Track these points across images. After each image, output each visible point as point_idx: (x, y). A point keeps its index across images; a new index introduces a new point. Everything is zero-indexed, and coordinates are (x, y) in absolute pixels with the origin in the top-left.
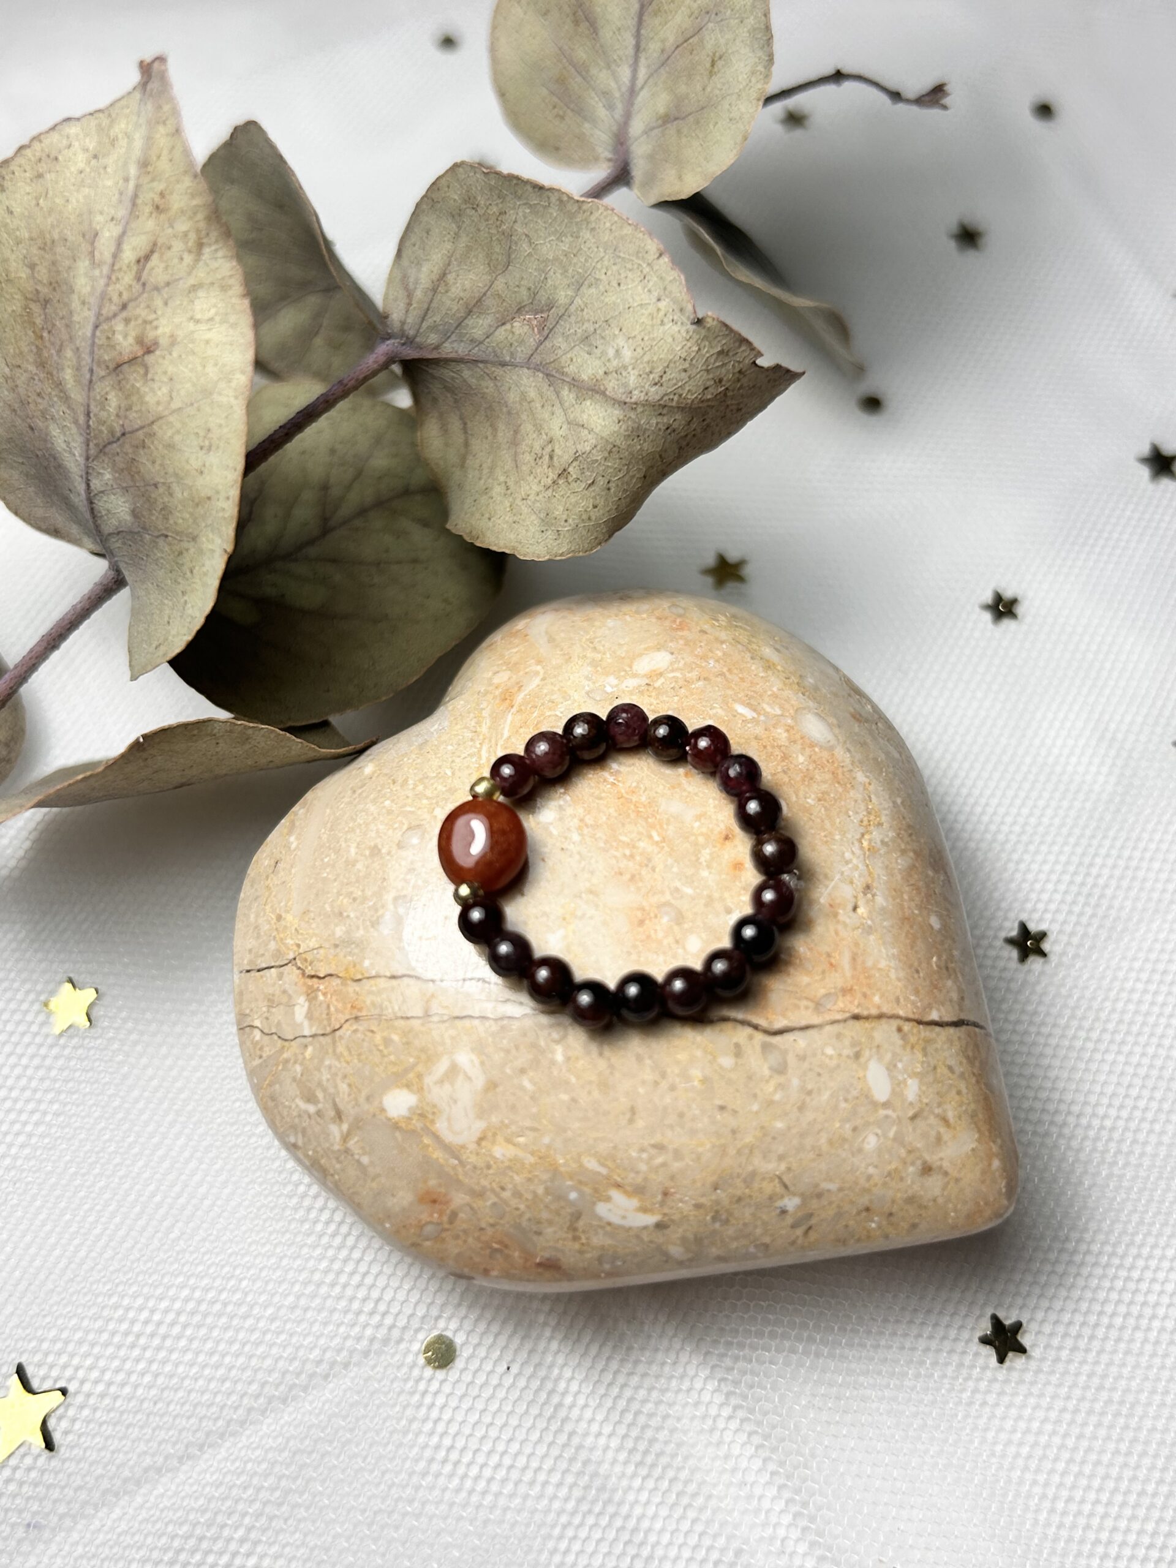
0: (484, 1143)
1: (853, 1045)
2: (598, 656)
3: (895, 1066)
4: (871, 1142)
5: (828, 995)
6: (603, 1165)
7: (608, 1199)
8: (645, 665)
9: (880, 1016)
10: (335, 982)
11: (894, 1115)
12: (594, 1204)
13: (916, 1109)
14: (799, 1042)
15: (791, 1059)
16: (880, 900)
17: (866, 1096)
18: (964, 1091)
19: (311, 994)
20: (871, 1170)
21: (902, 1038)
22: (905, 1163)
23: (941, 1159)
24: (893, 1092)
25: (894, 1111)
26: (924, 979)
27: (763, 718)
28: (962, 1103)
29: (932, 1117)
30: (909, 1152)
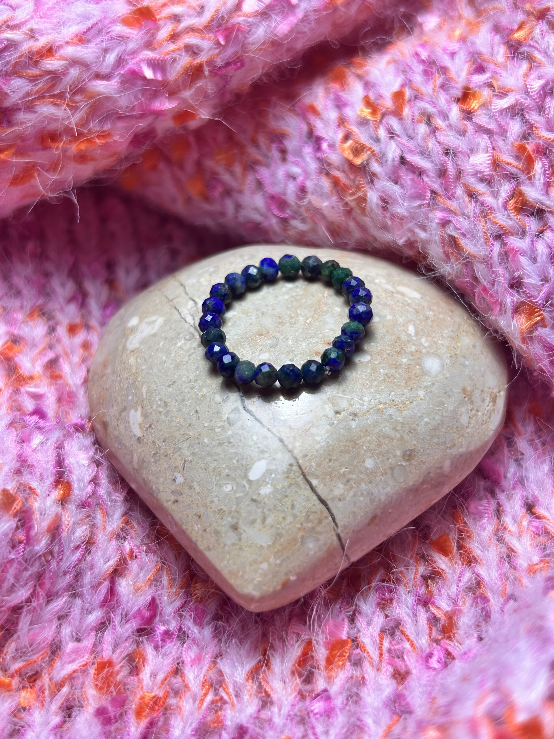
0: (132, 353)
1: (266, 446)
4: (228, 488)
6: (146, 394)
7: (136, 410)
9: (290, 451)
11: (247, 489)
12: (132, 408)
13: (259, 499)
14: (250, 422)
15: (239, 424)
16: (353, 424)
17: (247, 469)
18: (288, 522)
20: (216, 499)
21: (288, 469)
22: (230, 513)
23: (245, 531)
24: (258, 481)
25: (250, 488)
26: (329, 467)
27: (414, 338)
28: (280, 524)
29: (261, 510)
30: (236, 511)
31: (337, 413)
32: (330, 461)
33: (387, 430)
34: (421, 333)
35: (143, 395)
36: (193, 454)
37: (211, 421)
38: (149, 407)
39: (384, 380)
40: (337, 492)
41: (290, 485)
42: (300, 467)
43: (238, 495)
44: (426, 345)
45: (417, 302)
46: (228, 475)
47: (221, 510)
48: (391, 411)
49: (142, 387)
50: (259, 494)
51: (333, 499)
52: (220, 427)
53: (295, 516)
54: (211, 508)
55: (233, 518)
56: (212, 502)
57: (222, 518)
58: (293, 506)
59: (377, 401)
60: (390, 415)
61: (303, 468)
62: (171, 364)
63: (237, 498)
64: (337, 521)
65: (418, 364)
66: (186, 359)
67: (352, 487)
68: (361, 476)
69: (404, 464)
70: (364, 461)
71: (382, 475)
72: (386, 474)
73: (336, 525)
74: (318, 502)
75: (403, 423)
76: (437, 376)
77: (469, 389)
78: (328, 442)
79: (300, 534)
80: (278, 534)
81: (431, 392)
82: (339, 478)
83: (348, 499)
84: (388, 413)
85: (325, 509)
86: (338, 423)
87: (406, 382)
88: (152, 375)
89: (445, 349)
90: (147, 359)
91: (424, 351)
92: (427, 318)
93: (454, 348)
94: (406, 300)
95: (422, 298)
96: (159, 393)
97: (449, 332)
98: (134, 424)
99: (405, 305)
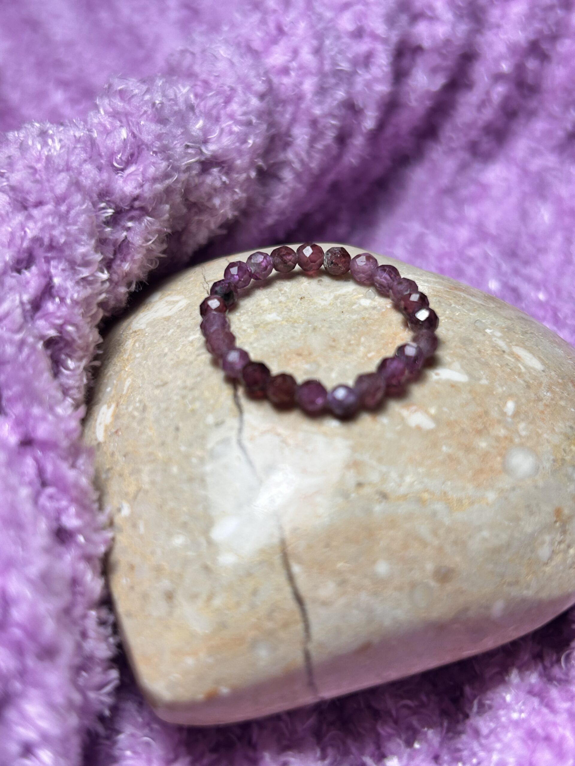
0: (133, 334)
2: (518, 332)
4: (180, 540)
6: (128, 389)
7: (109, 407)
8: (522, 353)
11: (203, 550)
12: (106, 403)
13: (212, 568)
14: (238, 462)
16: (377, 508)
17: (212, 523)
18: (241, 611)
20: (159, 551)
22: (170, 574)
23: (181, 605)
24: (221, 543)
25: (206, 549)
26: (323, 554)
27: (509, 420)
28: (230, 610)
29: (211, 582)
30: (179, 574)
31: (359, 485)
32: (327, 545)
33: (423, 529)
34: (522, 416)
35: (123, 390)
36: (153, 482)
37: (191, 446)
38: (124, 407)
39: (443, 461)
40: (322, 593)
41: (262, 563)
42: (283, 541)
43: (189, 553)
44: (524, 433)
45: (534, 373)
46: (185, 523)
48: (439, 507)
49: (125, 379)
50: (216, 561)
51: (313, 600)
52: (198, 457)
53: (253, 606)
54: (150, 561)
55: (172, 581)
57: (158, 578)
59: (422, 487)
60: (434, 512)
61: (287, 544)
62: (172, 359)
63: (186, 558)
64: (312, 631)
65: (500, 455)
66: (191, 358)
67: (346, 592)
68: (365, 581)
69: (432, 585)
70: (375, 562)
71: (396, 589)
72: (402, 589)
73: (308, 637)
74: (292, 597)
75: (449, 528)
76: (522, 479)
77: (566, 512)
78: (333, 520)
79: (252, 634)
80: (222, 622)
81: (506, 498)
82: (332, 574)
83: (336, 606)
84: (433, 508)
85: (299, 610)
87: (474, 474)
88: (144, 368)
89: (549, 448)
90: (146, 346)
91: (517, 440)
92: (540, 399)
93: (564, 450)
94: (519, 367)
95: (543, 371)
96: (142, 393)
97: (566, 427)
98: (100, 424)
99: (514, 372)
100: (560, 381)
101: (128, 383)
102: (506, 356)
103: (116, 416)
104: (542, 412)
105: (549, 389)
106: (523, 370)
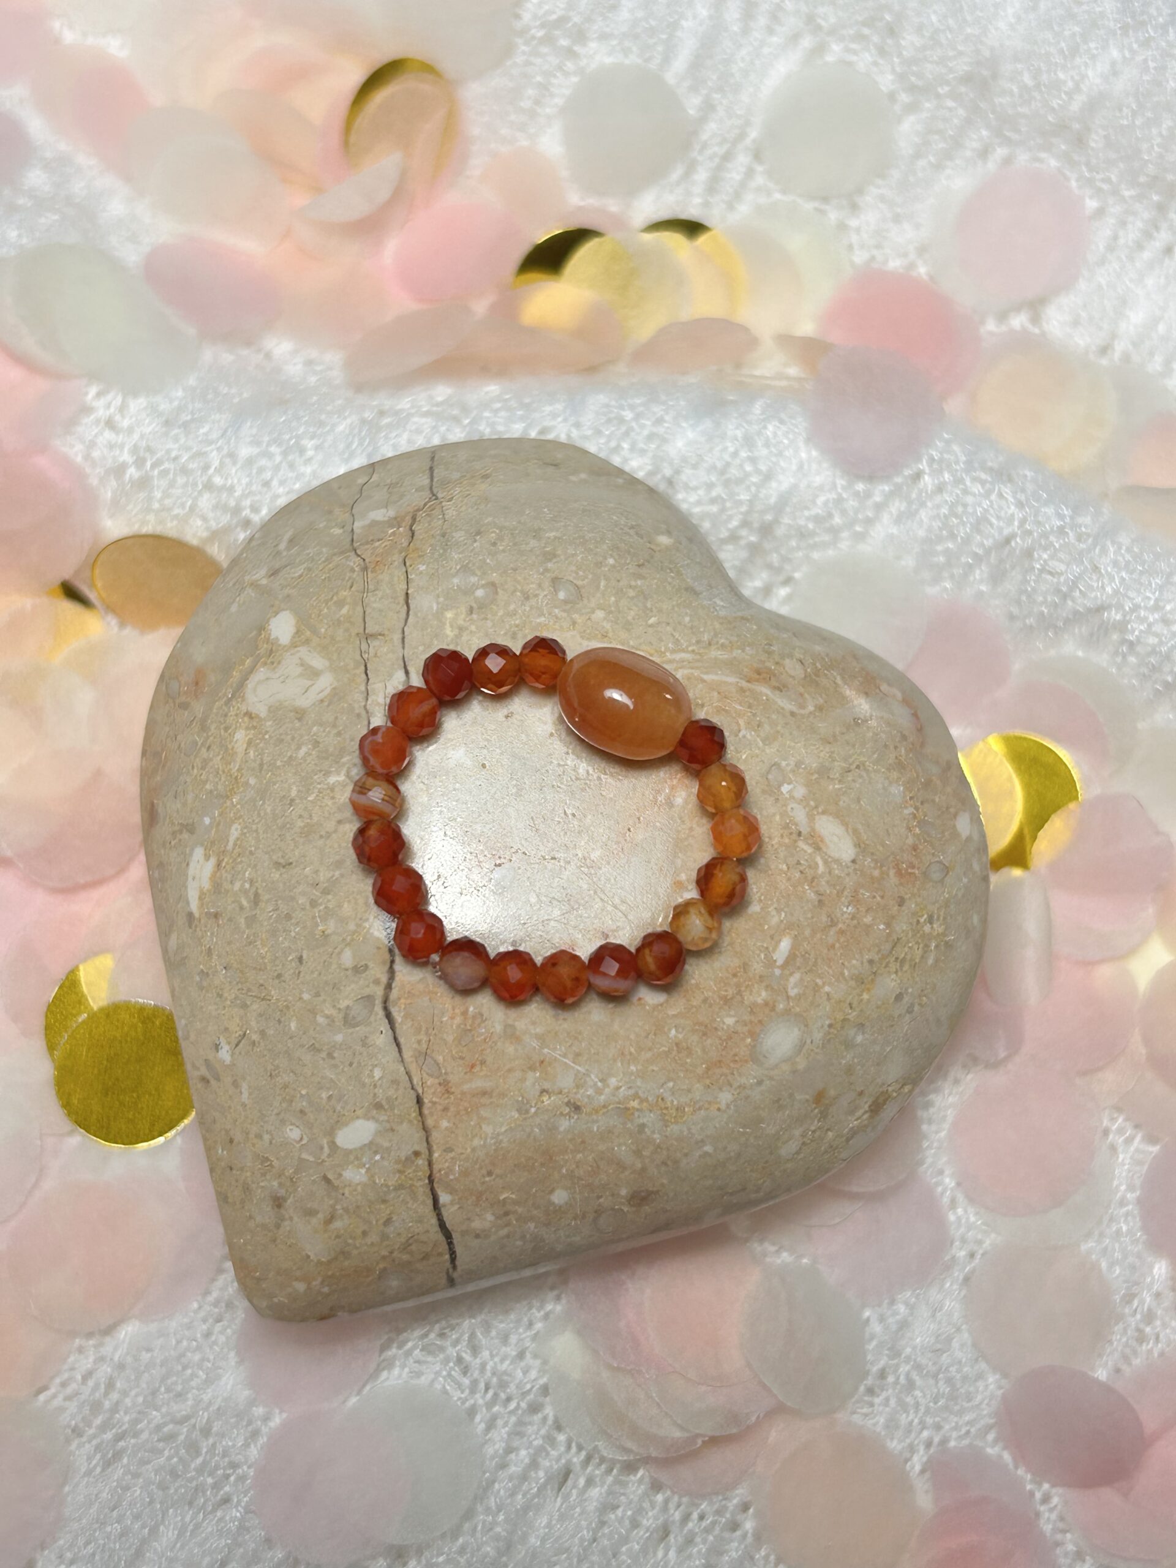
0: (246, 719)
1: (388, 1099)
2: (836, 774)
3: (376, 1153)
4: (293, 1133)
5: (438, 1064)
6: (235, 845)
7: (207, 858)
8: (829, 828)
9: (425, 1129)
10: (404, 542)
11: (324, 1156)
12: (202, 845)
13: (336, 1183)
14: (382, 1039)
15: (361, 1030)
16: (564, 1124)
17: (339, 1122)
18: (369, 1241)
19: (396, 522)
20: (266, 1137)
21: (407, 1159)
22: (280, 1176)
23: (291, 1219)
24: (348, 1152)
25: (329, 1156)
26: (483, 1183)
27: (777, 972)
28: (354, 1238)
29: (331, 1202)
30: (291, 1179)
31: (543, 1091)
32: (490, 1174)
33: (623, 1150)
34: (799, 962)
35: (228, 841)
36: (263, 1033)
37: (317, 995)
38: (229, 877)
39: (667, 1054)
40: (477, 1224)
41: (399, 1187)
42: (430, 1164)
43: (304, 1156)
44: (793, 992)
45: (837, 872)
46: (302, 1111)
47: (267, 1159)
48: (649, 1119)
49: (233, 822)
50: (340, 1175)
51: (464, 1233)
52: (327, 1017)
53: (384, 1237)
54: (254, 1145)
55: (280, 1184)
56: (259, 1136)
57: (264, 1175)
58: (388, 1222)
59: (631, 1092)
60: (643, 1126)
61: (436, 1167)
62: (301, 816)
63: (301, 1160)
64: (458, 1263)
65: (752, 1034)
66: (330, 825)
67: (508, 1224)
68: (535, 1212)
69: (626, 1209)
70: (552, 1191)
71: (575, 1218)
72: (584, 1216)
73: (454, 1267)
74: (438, 1229)
75: (659, 1147)
76: (776, 1066)
77: (832, 1093)
78: (501, 1141)
79: (381, 1266)
80: (343, 1252)
81: (747, 1098)
82: (492, 1205)
83: (493, 1238)
84: (641, 1121)
85: (445, 1243)
86: (535, 1112)
87: (708, 1069)
88: (259, 815)
89: (828, 1009)
90: (265, 767)
91: (781, 1006)
92: (833, 923)
93: (850, 1005)
94: (817, 864)
95: (854, 861)
96: (255, 866)
97: (862, 963)
98: (194, 878)
99: (806, 878)
100: (876, 873)
101: (235, 832)
102: (801, 844)
103: (217, 886)
104: (833, 946)
105: (855, 900)
106: (821, 868)
